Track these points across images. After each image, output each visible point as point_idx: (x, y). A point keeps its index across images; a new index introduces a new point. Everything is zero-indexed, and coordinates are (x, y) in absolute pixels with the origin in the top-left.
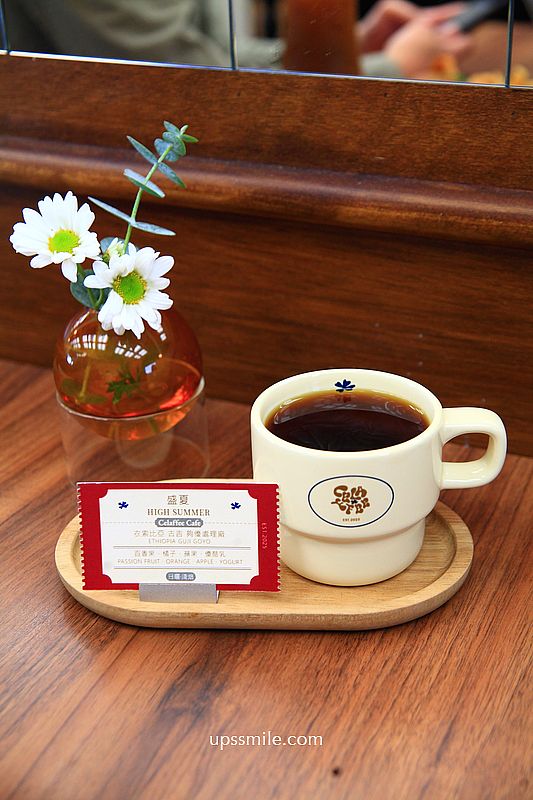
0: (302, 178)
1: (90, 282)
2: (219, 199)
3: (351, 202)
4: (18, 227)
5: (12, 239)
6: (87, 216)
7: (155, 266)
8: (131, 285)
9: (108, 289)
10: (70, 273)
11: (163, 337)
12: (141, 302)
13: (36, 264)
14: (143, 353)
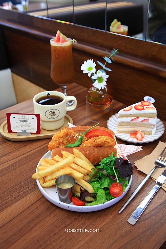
0: (154, 65)
1: (92, 77)
2: (138, 67)
3: (163, 72)
4: (83, 65)
5: (81, 67)
6: (95, 65)
7: (105, 76)
8: (100, 79)
9: (96, 80)
10: (89, 75)
11: (106, 91)
12: (102, 83)
13: (84, 72)
14: (102, 93)
